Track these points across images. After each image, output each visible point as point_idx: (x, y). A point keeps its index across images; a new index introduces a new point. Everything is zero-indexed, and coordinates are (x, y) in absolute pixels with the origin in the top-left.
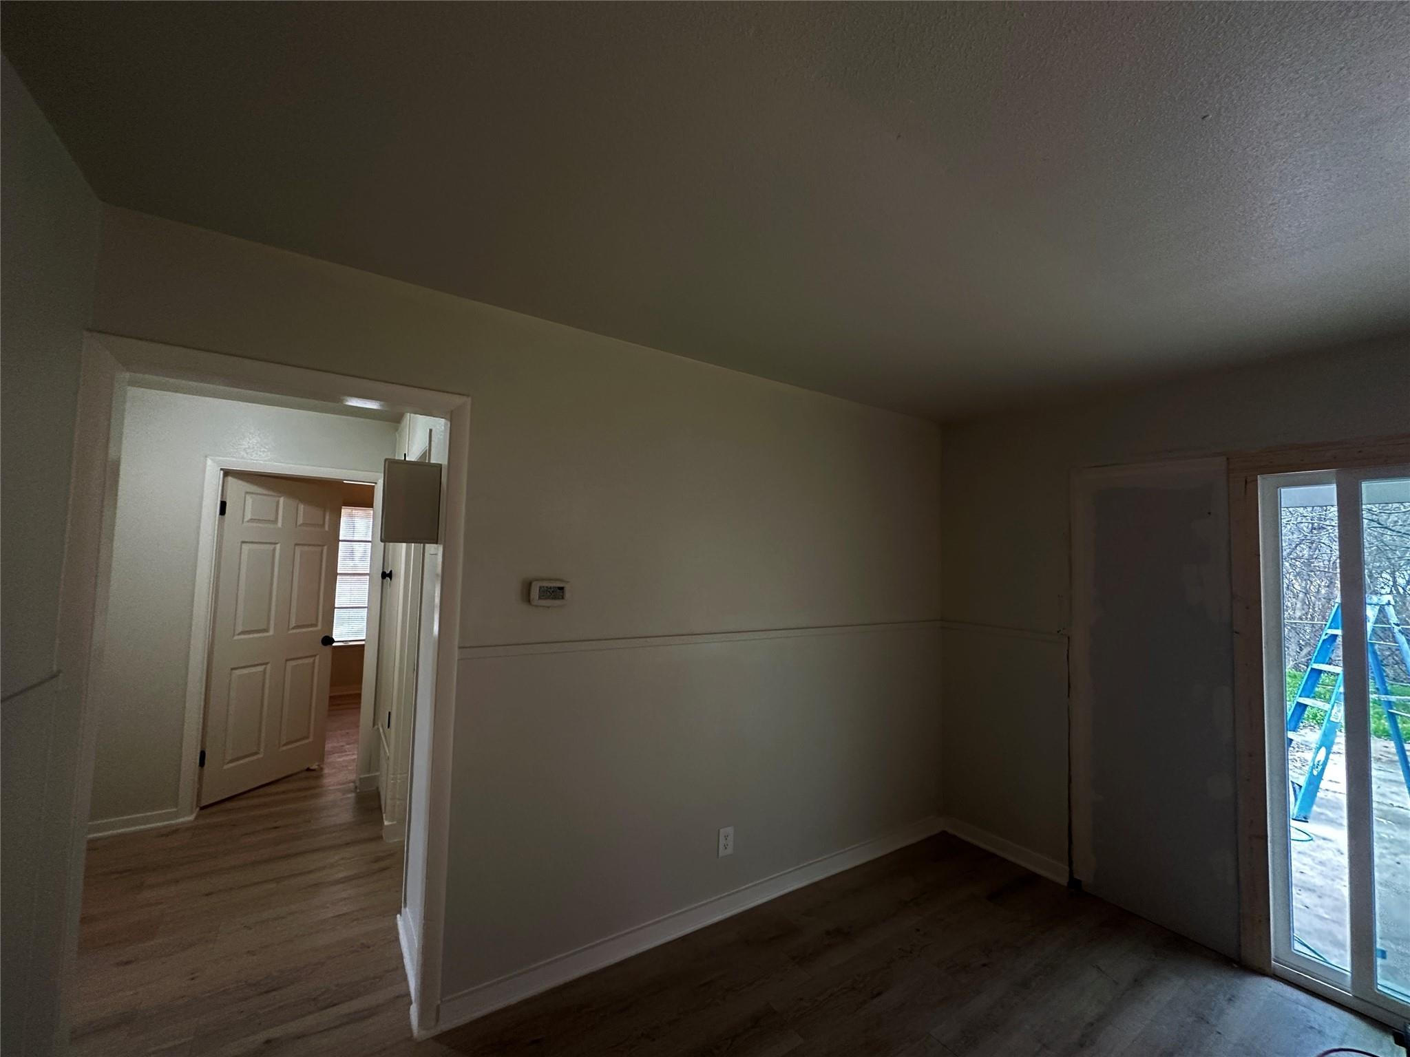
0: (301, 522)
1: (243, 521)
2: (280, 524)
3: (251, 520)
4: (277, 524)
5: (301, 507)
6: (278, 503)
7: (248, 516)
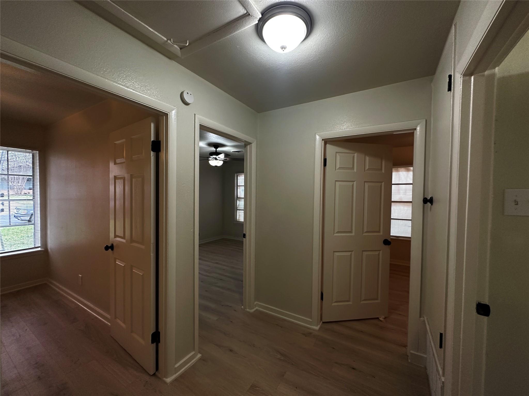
0: (368, 168)
1: (336, 169)
2: (355, 170)
3: (340, 168)
4: (354, 170)
5: (367, 158)
6: (354, 157)
7: (338, 166)
